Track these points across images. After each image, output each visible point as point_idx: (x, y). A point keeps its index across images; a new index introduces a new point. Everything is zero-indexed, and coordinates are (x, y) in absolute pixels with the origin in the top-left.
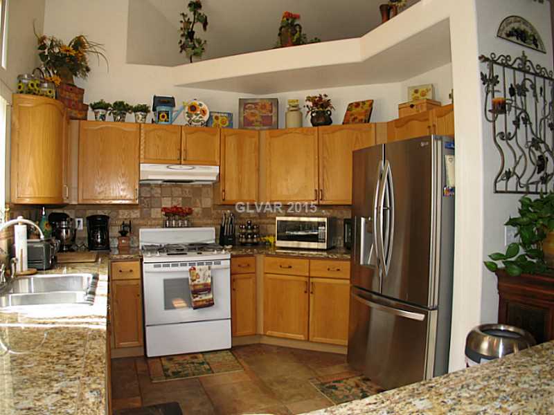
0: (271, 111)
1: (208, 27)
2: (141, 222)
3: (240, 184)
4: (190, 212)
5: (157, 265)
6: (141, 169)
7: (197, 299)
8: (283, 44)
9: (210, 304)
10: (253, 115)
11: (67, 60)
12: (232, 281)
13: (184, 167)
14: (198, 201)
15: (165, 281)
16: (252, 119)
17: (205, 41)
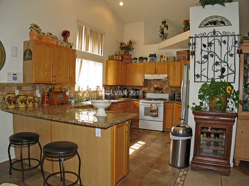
0: (186, 55)
1: (168, 28)
2: (148, 91)
3: (174, 80)
4: (162, 89)
5: (143, 103)
6: (145, 76)
7: (153, 114)
8: (185, 31)
9: (156, 116)
10: (181, 56)
11: (126, 48)
12: (164, 110)
13: (156, 75)
14: (165, 85)
15: (145, 108)
16: (180, 58)
17: (168, 34)
